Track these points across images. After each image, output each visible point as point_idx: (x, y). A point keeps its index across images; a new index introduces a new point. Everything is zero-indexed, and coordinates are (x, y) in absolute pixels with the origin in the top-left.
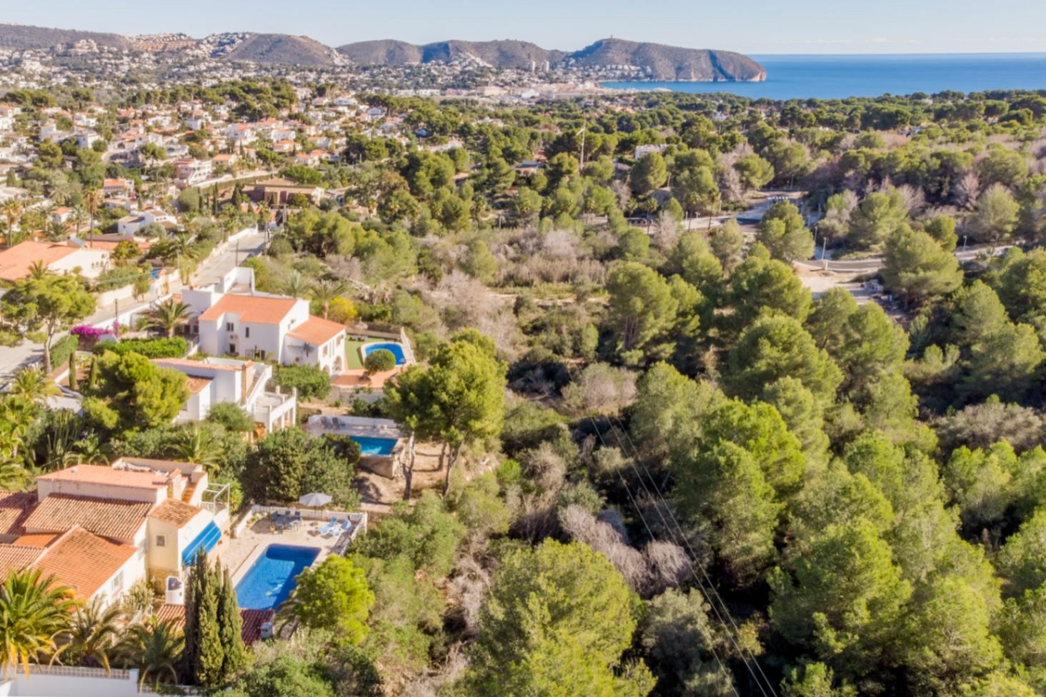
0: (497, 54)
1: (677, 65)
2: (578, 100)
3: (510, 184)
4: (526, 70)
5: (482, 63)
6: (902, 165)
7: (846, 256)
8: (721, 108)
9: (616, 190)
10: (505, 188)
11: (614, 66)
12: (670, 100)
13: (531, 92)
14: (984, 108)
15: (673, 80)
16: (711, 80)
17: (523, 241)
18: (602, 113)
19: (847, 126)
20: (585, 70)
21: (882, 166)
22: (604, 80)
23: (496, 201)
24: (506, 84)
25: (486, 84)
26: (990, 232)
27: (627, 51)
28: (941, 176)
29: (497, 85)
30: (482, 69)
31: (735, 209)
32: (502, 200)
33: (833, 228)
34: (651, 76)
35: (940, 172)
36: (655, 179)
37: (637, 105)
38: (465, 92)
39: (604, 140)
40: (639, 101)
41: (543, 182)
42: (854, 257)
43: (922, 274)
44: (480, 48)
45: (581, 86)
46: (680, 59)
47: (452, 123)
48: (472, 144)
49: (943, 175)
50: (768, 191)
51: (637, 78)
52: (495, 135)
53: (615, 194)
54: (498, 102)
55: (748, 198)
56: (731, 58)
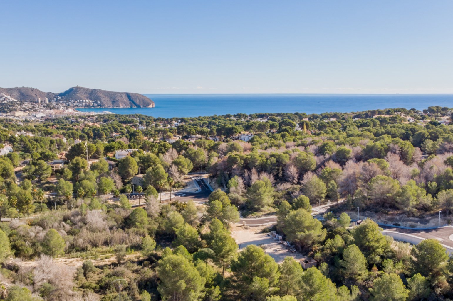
0: (18, 94)
1: (112, 100)
2: (67, 118)
3: (49, 175)
4: (36, 103)
5: (11, 99)
6: (259, 161)
7: (250, 216)
8: (141, 123)
9: (113, 178)
10: (47, 177)
11: (81, 101)
12: (114, 118)
13: (41, 114)
14: (269, 125)
15: (111, 107)
16: (130, 107)
17: (72, 218)
18: (83, 127)
19: (210, 134)
20: (66, 102)
21: (249, 162)
22: (77, 108)
23: (44, 186)
24: (26, 110)
25: (16, 110)
26: (315, 199)
27: (86, 93)
28: (277, 166)
29: (22, 111)
30: (12, 102)
31: (179, 187)
32: (47, 185)
33: (237, 198)
34: (100, 105)
35: (277, 164)
36: (133, 171)
37: (98, 121)
38: (4, 114)
39: (97, 147)
40: (99, 119)
41: (69, 174)
42: (255, 216)
43: (307, 232)
44: (9, 91)
45: (66, 111)
46: (113, 97)
47: (4, 136)
48: (18, 147)
49: (278, 166)
50: (192, 174)
51: (93, 106)
52: (31, 142)
53: (113, 181)
54: (24, 119)
55: (183, 179)
56: (137, 96)
